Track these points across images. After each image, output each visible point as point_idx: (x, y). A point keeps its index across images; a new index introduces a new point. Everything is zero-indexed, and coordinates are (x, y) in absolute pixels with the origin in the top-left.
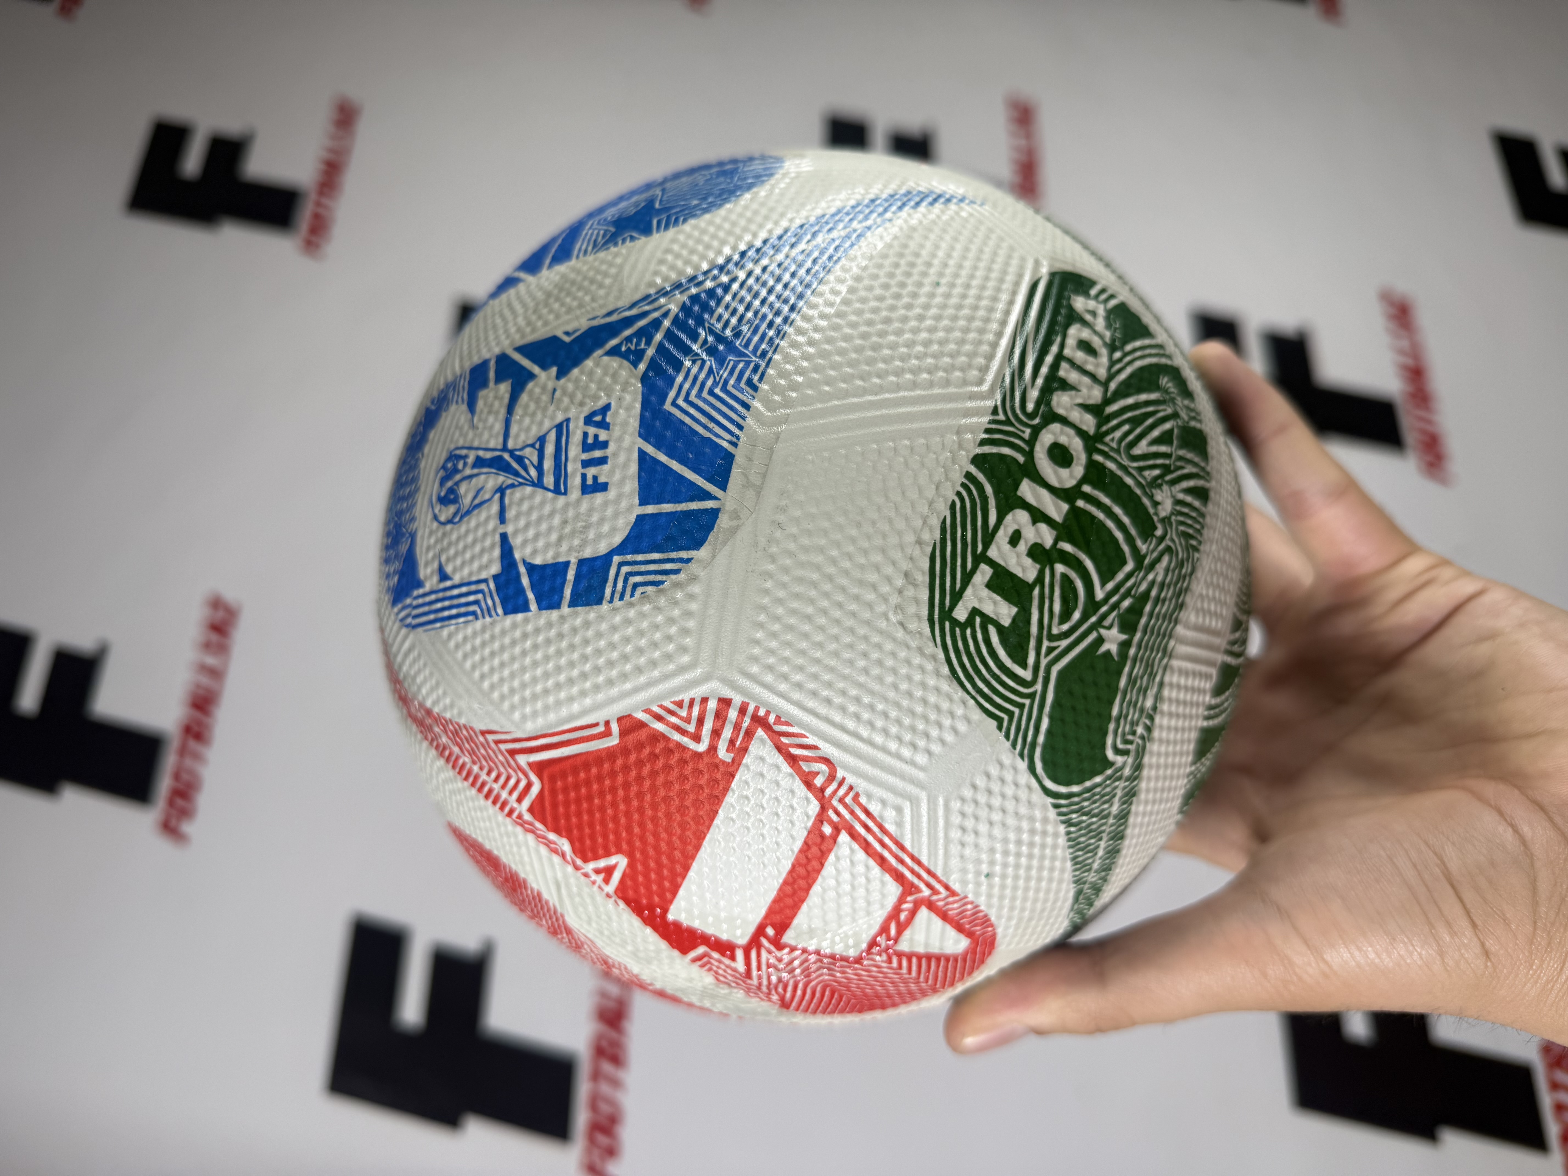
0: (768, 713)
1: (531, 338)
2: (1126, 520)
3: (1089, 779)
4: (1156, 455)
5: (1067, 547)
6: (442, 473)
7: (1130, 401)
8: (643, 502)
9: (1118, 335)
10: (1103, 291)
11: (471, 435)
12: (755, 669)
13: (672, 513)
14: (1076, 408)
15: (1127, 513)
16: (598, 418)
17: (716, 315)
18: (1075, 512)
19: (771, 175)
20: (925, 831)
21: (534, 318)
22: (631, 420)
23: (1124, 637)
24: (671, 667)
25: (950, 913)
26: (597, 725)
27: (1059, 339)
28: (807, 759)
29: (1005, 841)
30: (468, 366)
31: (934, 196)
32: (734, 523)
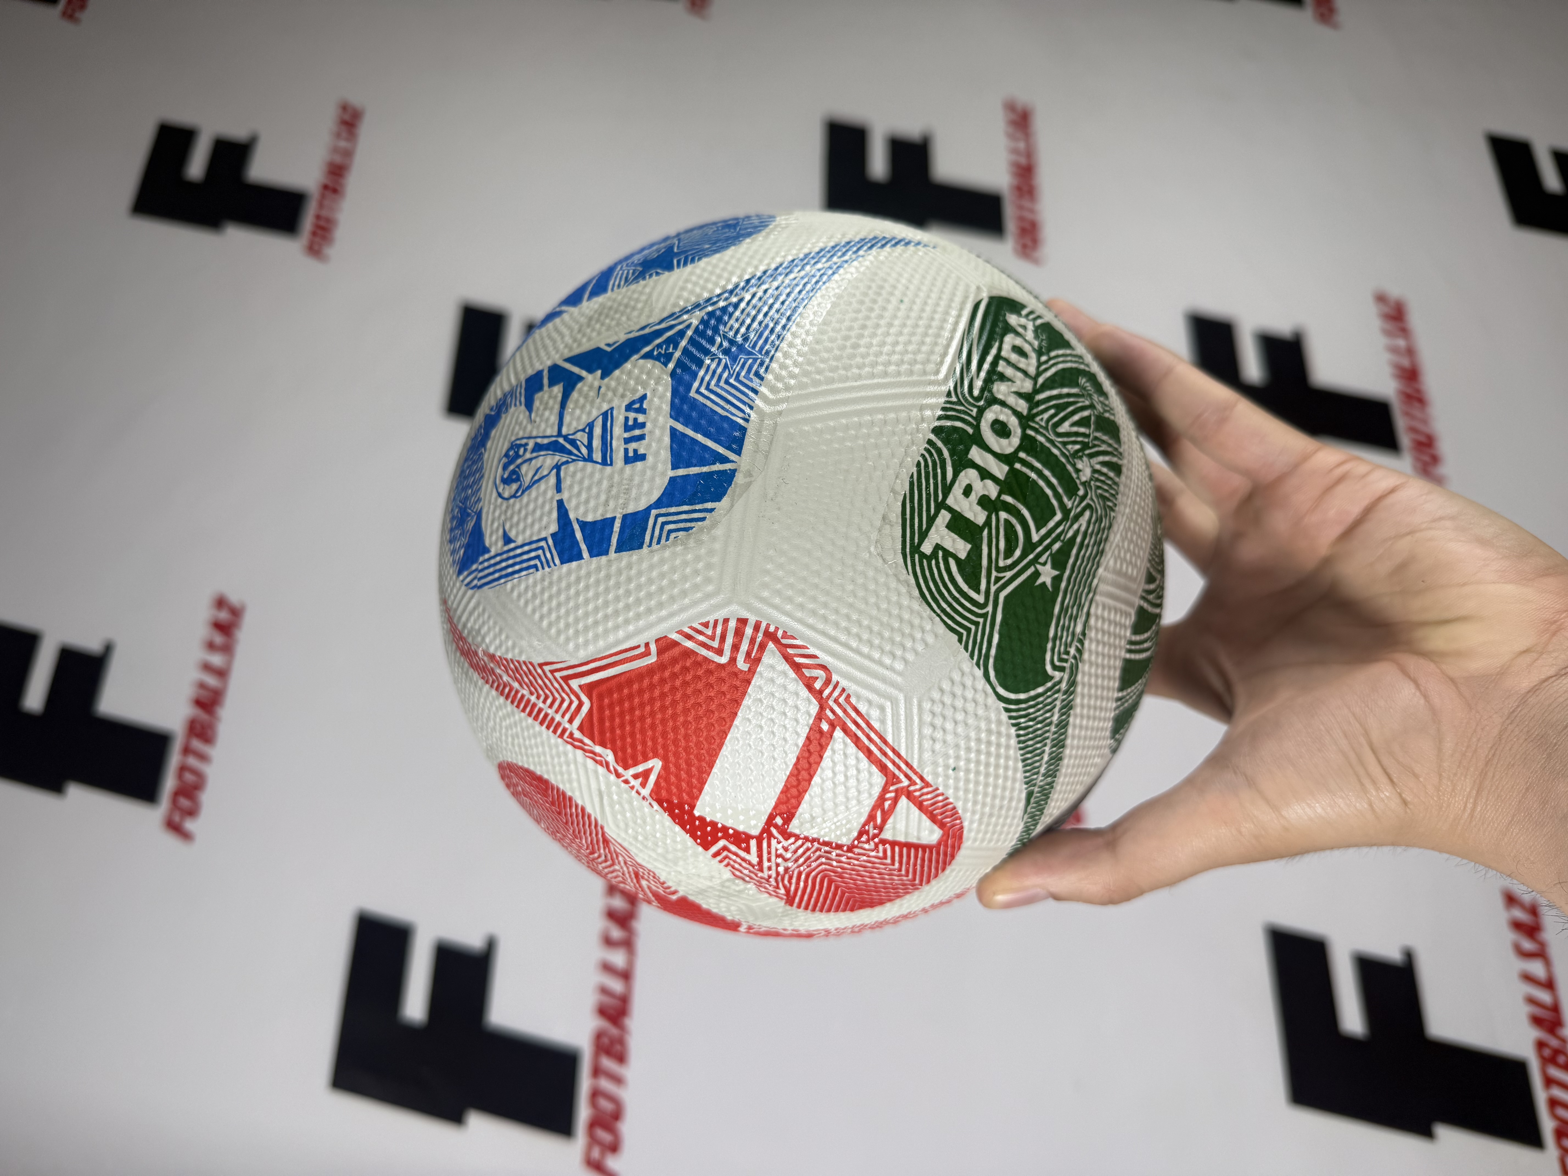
0: (777, 629)
1: (577, 351)
2: (1054, 481)
3: (1034, 689)
4: (1077, 434)
5: (1009, 499)
6: (505, 460)
7: (1055, 392)
8: (674, 467)
9: (1044, 344)
10: (1031, 312)
11: (529, 427)
12: (766, 594)
13: (698, 474)
14: (1012, 394)
15: (1054, 475)
16: (637, 406)
17: (728, 326)
18: (1013, 472)
19: (767, 226)
20: (903, 726)
21: (579, 336)
22: (664, 406)
23: (1056, 573)
24: (699, 595)
25: (925, 803)
26: (639, 646)
27: (997, 344)
28: (808, 667)
29: (968, 738)
30: (523, 378)
31: (896, 241)
32: (748, 480)
